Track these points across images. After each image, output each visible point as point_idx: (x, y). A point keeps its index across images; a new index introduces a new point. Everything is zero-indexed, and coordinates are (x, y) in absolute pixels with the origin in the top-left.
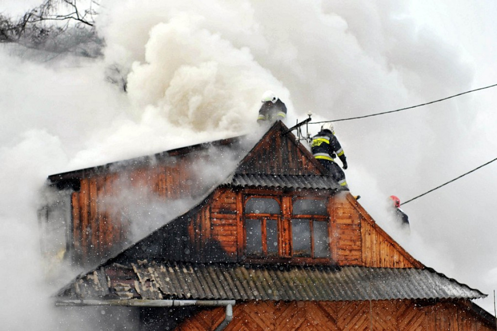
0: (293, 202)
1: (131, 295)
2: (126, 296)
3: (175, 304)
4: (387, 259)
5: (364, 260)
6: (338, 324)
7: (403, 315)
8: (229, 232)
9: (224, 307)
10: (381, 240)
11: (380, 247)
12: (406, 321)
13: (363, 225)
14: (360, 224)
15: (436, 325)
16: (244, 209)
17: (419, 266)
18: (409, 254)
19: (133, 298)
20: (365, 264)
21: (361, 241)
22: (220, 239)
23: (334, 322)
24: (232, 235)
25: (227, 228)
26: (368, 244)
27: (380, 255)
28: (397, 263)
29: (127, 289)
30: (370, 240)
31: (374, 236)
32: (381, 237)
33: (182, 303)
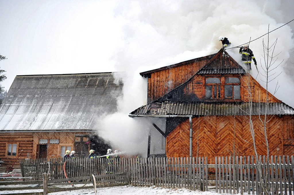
0: (225, 79)
1: (155, 113)
2: (153, 114)
3: (170, 117)
4: (265, 99)
5: (255, 100)
6: (243, 124)
7: (271, 121)
8: (199, 91)
9: (188, 118)
10: (263, 92)
11: (262, 95)
12: (273, 123)
13: (255, 86)
14: (254, 87)
15: (287, 125)
16: (205, 82)
17: (280, 102)
18: (275, 98)
19: (156, 114)
20: (256, 101)
21: (254, 93)
22: (196, 93)
23: (241, 123)
24: (200, 91)
25: (198, 89)
26: (257, 94)
27: (262, 98)
28: (270, 101)
29: (155, 111)
30: (258, 92)
31: (260, 91)
32: (263, 91)
33: (173, 116)
